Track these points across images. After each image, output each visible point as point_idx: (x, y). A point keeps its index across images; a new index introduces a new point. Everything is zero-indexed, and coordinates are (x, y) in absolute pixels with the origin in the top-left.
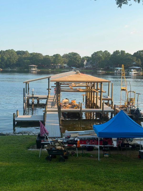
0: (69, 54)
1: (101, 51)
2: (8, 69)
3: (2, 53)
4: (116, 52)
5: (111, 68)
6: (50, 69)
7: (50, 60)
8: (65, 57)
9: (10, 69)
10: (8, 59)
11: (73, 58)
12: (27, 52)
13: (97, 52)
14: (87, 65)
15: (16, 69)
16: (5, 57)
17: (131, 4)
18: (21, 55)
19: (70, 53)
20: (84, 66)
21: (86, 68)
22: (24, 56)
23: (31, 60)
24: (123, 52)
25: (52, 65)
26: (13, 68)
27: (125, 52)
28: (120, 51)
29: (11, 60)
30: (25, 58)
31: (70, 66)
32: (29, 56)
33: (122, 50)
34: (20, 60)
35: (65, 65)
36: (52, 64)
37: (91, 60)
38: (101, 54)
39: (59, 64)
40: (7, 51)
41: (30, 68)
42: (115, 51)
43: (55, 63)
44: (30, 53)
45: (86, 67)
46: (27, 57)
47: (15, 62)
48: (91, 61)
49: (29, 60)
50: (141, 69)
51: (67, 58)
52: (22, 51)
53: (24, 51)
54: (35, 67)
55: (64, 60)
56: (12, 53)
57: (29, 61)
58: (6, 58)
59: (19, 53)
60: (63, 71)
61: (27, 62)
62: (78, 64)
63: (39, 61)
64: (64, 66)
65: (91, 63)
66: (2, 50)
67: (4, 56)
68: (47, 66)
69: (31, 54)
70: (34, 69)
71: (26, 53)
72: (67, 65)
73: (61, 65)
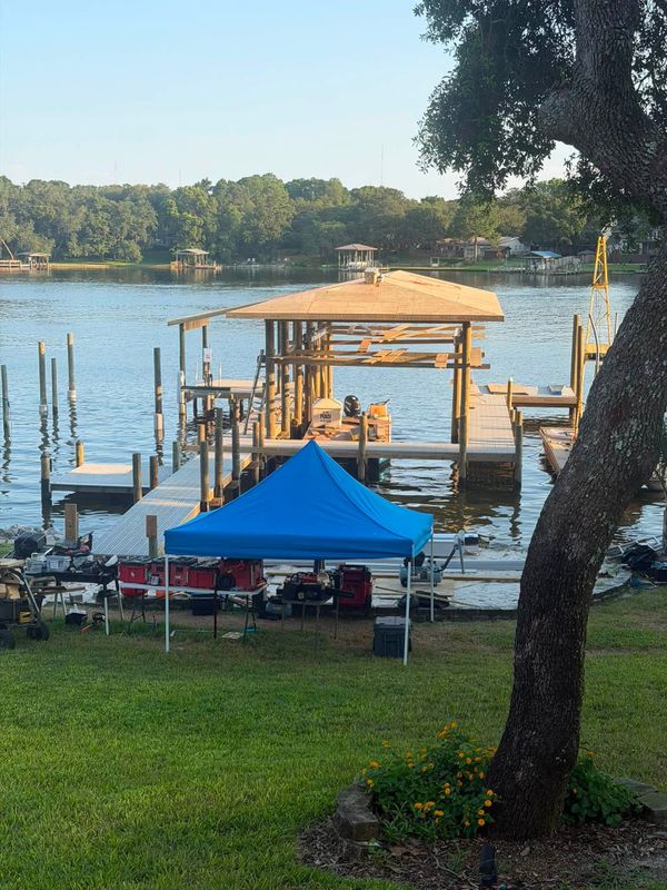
0: (538, 189)
2: (250, 263)
3: (223, 193)
6: (435, 261)
7: (436, 220)
8: (517, 203)
9: (256, 267)
10: (248, 217)
11: (548, 209)
12: (334, 183)
15: (281, 267)
16: (236, 212)
18: (308, 197)
22: (320, 203)
23: (352, 223)
25: (445, 245)
26: (269, 261)
29: (261, 225)
30: (324, 215)
31: (533, 249)
32: (347, 203)
34: (300, 223)
35: (512, 243)
36: (447, 240)
39: (479, 239)
40: (244, 181)
41: (342, 260)
43: (459, 236)
44: (350, 189)
46: (334, 210)
47: (278, 233)
49: (341, 220)
51: (522, 209)
52: (314, 181)
53: (322, 181)
54: (365, 252)
55: (508, 217)
56: (265, 191)
57: (338, 225)
58: (238, 216)
59: (299, 189)
60: (496, 269)
61: (330, 229)
62: (574, 237)
63: (385, 226)
64: (507, 245)
66: (222, 181)
67: (231, 207)
68: (426, 248)
69: (355, 194)
70: (359, 263)
71: (330, 188)
72: (521, 241)
73: (487, 242)
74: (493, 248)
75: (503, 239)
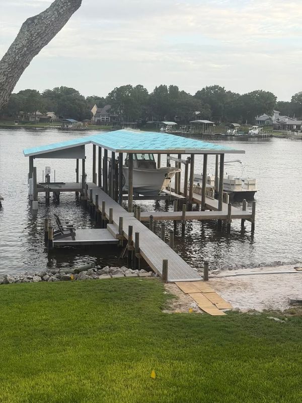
0: (55, 91)
1: (129, 87)
4: (161, 90)
5: (150, 122)
6: (17, 122)
8: (48, 97)
13: (122, 87)
14: (99, 116)
19: (57, 89)
20: (93, 117)
21: (96, 121)
24: (174, 89)
25: (20, 115)
27: (178, 89)
28: (168, 87)
33: (172, 85)
35: (51, 114)
36: (22, 112)
38: (130, 92)
42: (158, 87)
43: (27, 111)
45: (98, 120)
48: (108, 107)
50: (214, 125)
51: (52, 99)
62: (80, 113)
65: (107, 111)
72: (55, 114)
73: (41, 114)
74: (44, 117)
75: (48, 113)
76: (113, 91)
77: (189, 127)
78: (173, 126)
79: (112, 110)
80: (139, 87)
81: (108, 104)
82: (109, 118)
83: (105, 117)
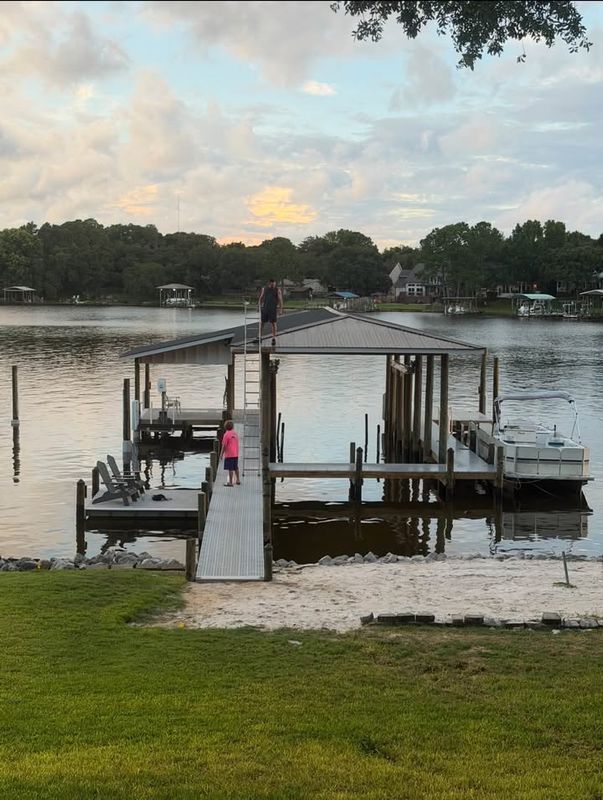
0: (328, 238)
1: (463, 226)
2: (74, 300)
3: (48, 235)
4: (528, 230)
5: (504, 295)
8: (313, 250)
11: (344, 256)
13: (449, 228)
14: (404, 286)
17: (524, 56)
18: (126, 241)
19: (331, 235)
20: (393, 288)
21: (399, 297)
22: (138, 246)
23: (170, 265)
24: (555, 229)
26: (93, 298)
27: (564, 228)
28: (542, 225)
31: (331, 290)
32: (162, 247)
33: (551, 219)
35: (314, 284)
37: (420, 265)
38: (463, 237)
39: (286, 278)
41: (163, 297)
42: (521, 226)
45: (401, 293)
46: (152, 253)
47: (101, 273)
48: (420, 267)
49: (159, 262)
51: (317, 255)
52: (132, 226)
55: (307, 263)
56: (87, 235)
57: (157, 266)
58: (64, 257)
59: (118, 233)
61: (149, 270)
64: (309, 286)
65: (418, 275)
66: (47, 224)
67: (56, 248)
68: (237, 288)
69: (169, 239)
70: (179, 299)
72: (321, 283)
73: (292, 283)
74: (298, 289)
75: (306, 281)
76: (428, 237)
77: (579, 306)
78: (546, 301)
79: (426, 273)
80: (483, 226)
81: (419, 261)
82: (424, 289)
83: (415, 288)
